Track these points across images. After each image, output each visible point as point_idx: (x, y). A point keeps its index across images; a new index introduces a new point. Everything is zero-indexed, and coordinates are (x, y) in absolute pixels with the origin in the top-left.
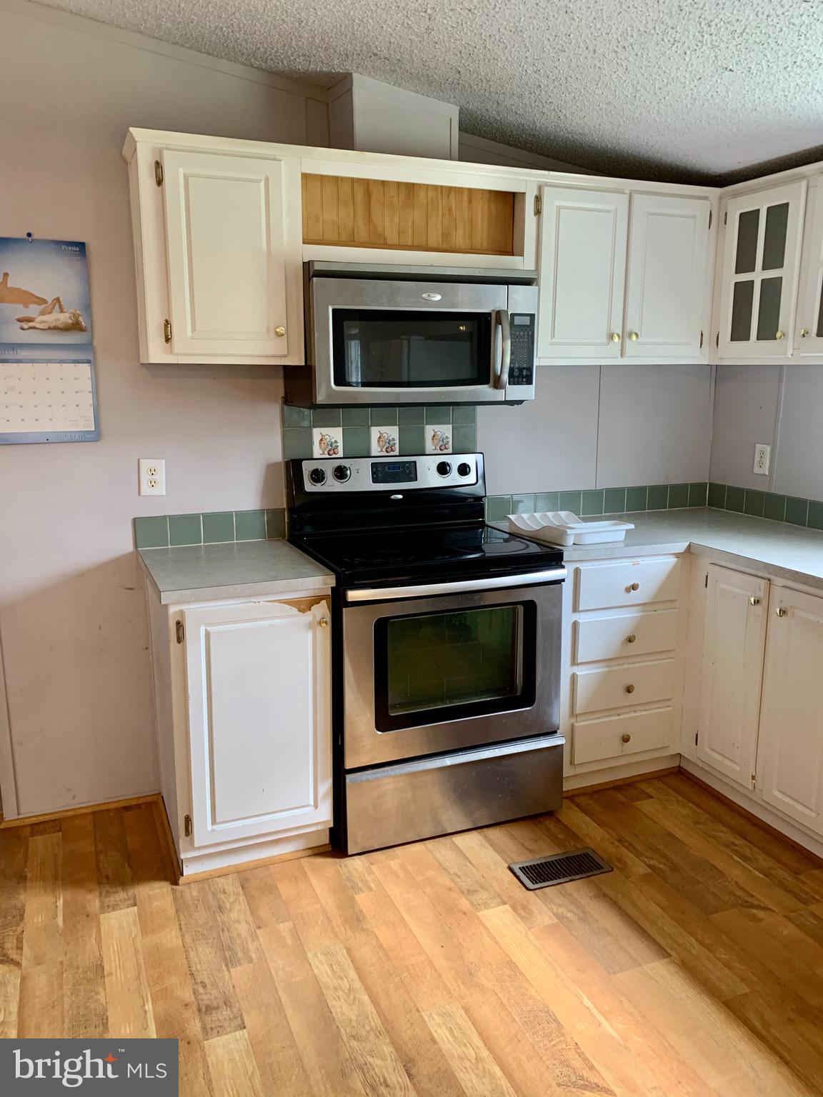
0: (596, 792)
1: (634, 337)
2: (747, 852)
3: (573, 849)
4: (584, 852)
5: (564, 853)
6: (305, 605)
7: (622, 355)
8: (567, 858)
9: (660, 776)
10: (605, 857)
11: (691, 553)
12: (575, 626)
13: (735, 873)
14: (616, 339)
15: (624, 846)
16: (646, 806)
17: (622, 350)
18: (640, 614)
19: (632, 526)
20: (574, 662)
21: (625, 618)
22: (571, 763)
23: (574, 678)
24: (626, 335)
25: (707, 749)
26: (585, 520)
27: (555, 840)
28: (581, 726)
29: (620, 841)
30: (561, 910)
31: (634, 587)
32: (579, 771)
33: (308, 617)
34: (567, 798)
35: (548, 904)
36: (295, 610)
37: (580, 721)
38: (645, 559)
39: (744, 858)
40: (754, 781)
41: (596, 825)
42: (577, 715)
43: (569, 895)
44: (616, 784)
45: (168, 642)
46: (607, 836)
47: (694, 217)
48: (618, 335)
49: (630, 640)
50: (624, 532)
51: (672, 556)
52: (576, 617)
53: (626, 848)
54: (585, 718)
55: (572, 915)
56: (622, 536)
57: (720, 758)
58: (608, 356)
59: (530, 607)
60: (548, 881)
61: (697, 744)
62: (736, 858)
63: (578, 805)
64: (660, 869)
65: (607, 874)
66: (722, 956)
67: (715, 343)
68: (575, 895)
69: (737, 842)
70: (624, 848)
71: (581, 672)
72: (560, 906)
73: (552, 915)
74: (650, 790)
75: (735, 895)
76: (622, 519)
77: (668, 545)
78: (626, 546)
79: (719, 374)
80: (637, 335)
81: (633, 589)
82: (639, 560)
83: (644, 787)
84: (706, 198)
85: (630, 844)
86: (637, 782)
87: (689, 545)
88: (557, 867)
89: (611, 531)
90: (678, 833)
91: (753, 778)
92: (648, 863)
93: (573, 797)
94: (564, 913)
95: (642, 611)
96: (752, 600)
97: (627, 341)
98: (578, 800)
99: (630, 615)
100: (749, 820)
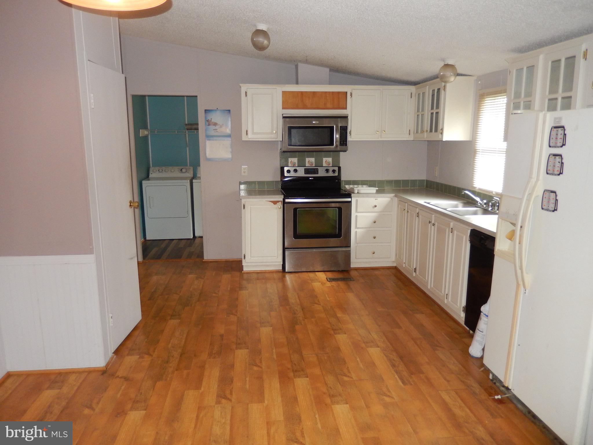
0: (365, 269)
4: (350, 278)
6: (275, 203)
8: (344, 278)
12: (356, 216)
14: (378, 133)
17: (381, 136)
18: (377, 215)
19: (378, 189)
20: (356, 227)
21: (372, 216)
22: (356, 258)
23: (356, 232)
24: (381, 131)
27: (344, 275)
31: (376, 206)
32: (358, 261)
33: (276, 206)
34: (354, 269)
36: (273, 204)
38: (379, 198)
41: (358, 274)
42: (357, 243)
45: (241, 208)
49: (375, 222)
50: (376, 190)
51: (389, 198)
52: (357, 214)
55: (336, 285)
58: (376, 138)
59: (340, 209)
63: (357, 271)
64: (367, 282)
67: (414, 134)
68: (339, 283)
70: (361, 278)
71: (358, 230)
73: (330, 285)
77: (388, 194)
78: (375, 194)
80: (385, 131)
87: (395, 195)
89: (370, 190)
90: (380, 277)
94: (334, 285)
97: (382, 133)
99: (374, 215)
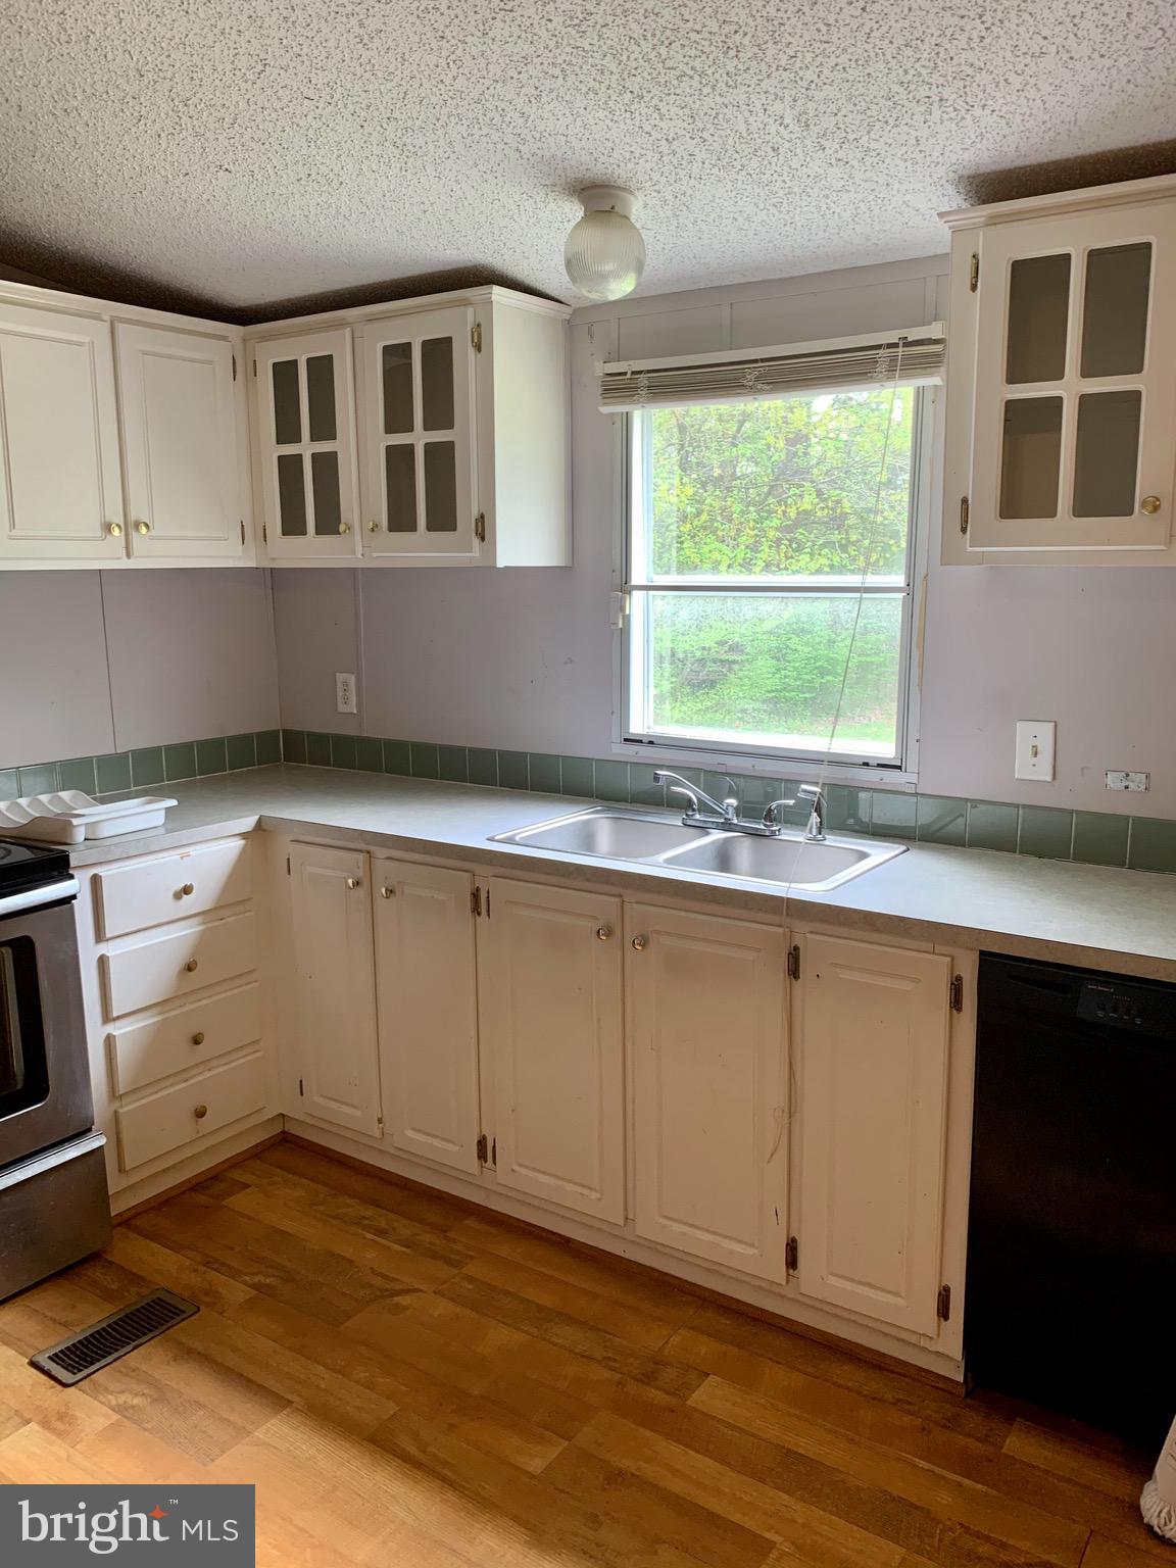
0: (165, 1203)
1: (144, 530)
2: (382, 1223)
3: (133, 1298)
4: (155, 1297)
5: (121, 1310)
7: (128, 555)
8: (126, 1316)
9: (259, 1153)
10: (186, 1295)
11: (264, 830)
12: (103, 962)
13: (370, 1256)
14: (116, 532)
15: (212, 1268)
16: (239, 1202)
17: (127, 548)
18: (201, 928)
19: (174, 802)
20: (107, 1017)
21: (180, 937)
22: (120, 1171)
23: (109, 1041)
24: (131, 526)
25: (316, 1098)
26: (103, 801)
27: (108, 1296)
28: (127, 1112)
29: (206, 1264)
30: (122, 1399)
31: (187, 890)
32: (134, 1179)
34: (119, 1225)
35: (101, 1398)
37: (126, 1105)
38: (198, 847)
39: (380, 1232)
40: (381, 1125)
41: (168, 1250)
42: (120, 1096)
43: (134, 1370)
44: (194, 1182)
46: (188, 1262)
47: (210, 362)
48: (118, 525)
49: (189, 968)
50: (163, 812)
51: (237, 838)
52: (104, 949)
53: (215, 1270)
54: (134, 1097)
55: (140, 1399)
56: (159, 818)
57: (334, 1105)
58: (107, 556)
59: (24, 947)
60: (98, 1360)
61: (302, 1094)
62: (369, 1236)
63: (138, 1231)
64: (268, 1285)
65: (192, 1318)
66: (362, 1375)
67: (262, 539)
68: (144, 1368)
69: (368, 1213)
70: (213, 1272)
71: (118, 1030)
72: (122, 1392)
73: (110, 1411)
74: (246, 1177)
75: (371, 1286)
76: (159, 793)
77: (230, 823)
78: (168, 831)
79: (275, 580)
80: (147, 526)
81: (186, 894)
82: (190, 850)
83: (236, 1175)
84: (224, 338)
85: (223, 1264)
86: (224, 1171)
87: (260, 819)
88: (112, 1336)
89: (141, 814)
90: (288, 1226)
91: (380, 1121)
92: (250, 1282)
93: (128, 1221)
94: (129, 1401)
95: (204, 923)
96: (350, 881)
97: (134, 534)
98: (138, 1222)
99: (186, 932)
100: (382, 1179)
